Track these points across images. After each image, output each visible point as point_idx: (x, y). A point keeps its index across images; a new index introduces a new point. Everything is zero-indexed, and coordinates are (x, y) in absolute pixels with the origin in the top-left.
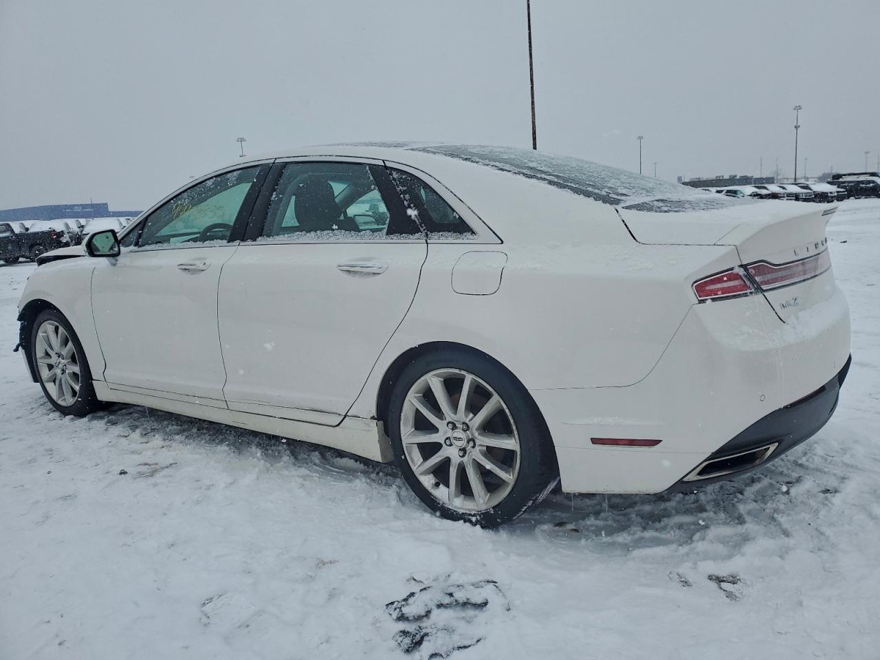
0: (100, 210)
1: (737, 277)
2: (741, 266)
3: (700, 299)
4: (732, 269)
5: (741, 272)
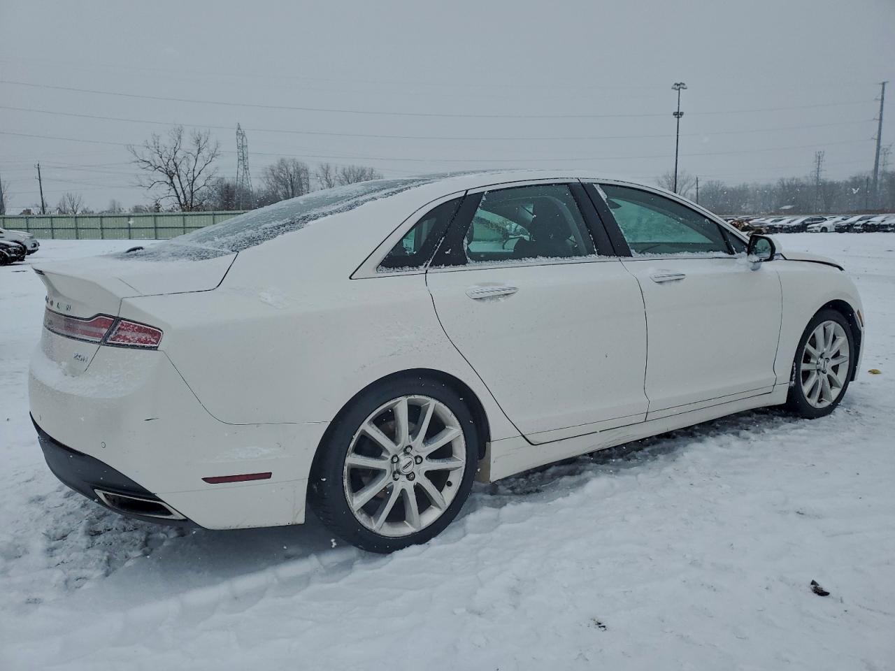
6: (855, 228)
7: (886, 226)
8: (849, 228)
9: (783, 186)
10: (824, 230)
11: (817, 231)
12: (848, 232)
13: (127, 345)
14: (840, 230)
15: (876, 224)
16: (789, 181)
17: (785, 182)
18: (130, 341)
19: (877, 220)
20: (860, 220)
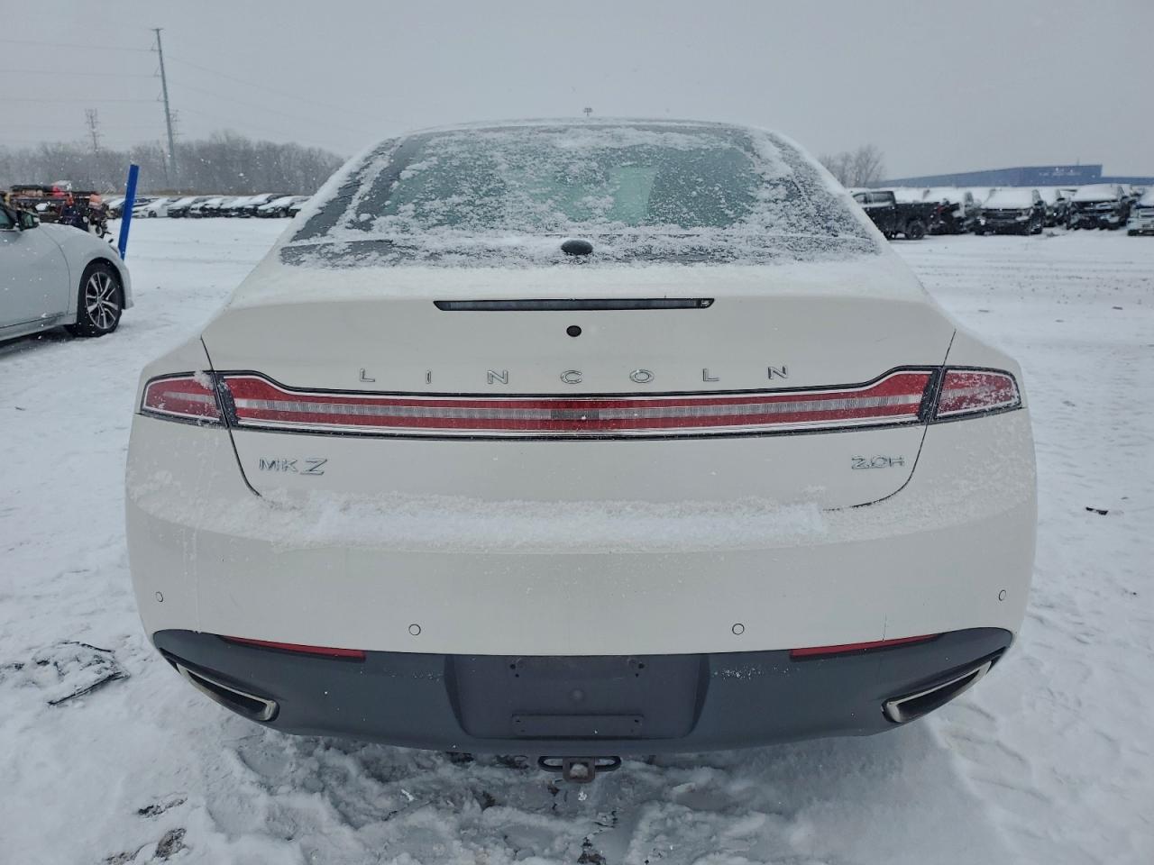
0: (1090, 174)
1: (198, 388)
2: (210, 372)
3: (145, 406)
4: (191, 374)
5: (205, 381)
6: (192, 212)
7: (227, 210)
8: (184, 213)
9: (47, 153)
10: (152, 215)
11: (143, 217)
12: (186, 217)
13: (984, 411)
14: (174, 214)
15: (215, 207)
16: (54, 146)
17: (49, 148)
18: (987, 403)
19: (214, 202)
20: (195, 202)
